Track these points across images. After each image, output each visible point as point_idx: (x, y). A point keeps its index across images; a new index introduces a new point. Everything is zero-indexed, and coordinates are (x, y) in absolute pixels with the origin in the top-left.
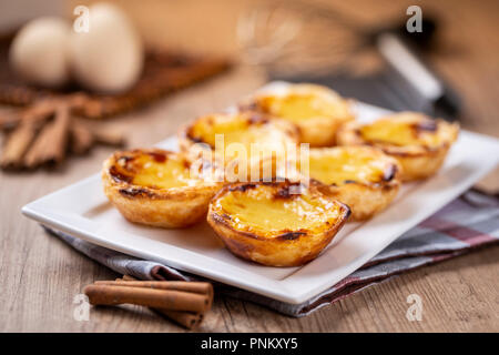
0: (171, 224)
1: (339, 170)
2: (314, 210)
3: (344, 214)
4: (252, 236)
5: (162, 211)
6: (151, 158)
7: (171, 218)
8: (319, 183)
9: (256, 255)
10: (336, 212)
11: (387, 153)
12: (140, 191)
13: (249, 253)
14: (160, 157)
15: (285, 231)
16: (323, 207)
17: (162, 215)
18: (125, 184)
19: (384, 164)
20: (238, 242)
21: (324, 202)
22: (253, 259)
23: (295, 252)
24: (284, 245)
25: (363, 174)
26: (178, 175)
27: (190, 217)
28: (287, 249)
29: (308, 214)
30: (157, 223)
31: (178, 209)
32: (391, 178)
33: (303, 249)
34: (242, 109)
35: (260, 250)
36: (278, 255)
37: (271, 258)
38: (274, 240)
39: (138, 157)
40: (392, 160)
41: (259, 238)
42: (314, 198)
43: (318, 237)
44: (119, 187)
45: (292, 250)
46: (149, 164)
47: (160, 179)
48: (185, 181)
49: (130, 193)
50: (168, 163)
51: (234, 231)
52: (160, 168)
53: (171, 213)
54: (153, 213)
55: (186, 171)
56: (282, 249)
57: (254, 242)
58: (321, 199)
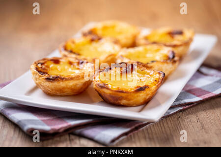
0: (72, 93)
1: (145, 57)
2: (144, 76)
3: (162, 76)
4: (122, 92)
5: (68, 87)
6: (52, 62)
7: (72, 90)
8: (142, 63)
9: (124, 102)
10: (158, 75)
11: (166, 45)
12: (56, 77)
13: (119, 101)
14: (56, 61)
15: (137, 87)
16: (148, 74)
17: (68, 88)
18: (47, 75)
19: (167, 51)
20: (114, 96)
21: (148, 71)
22: (122, 104)
23: (144, 97)
24: (138, 94)
25: (158, 57)
26: (68, 69)
27: (82, 88)
28: (140, 96)
29: (142, 78)
30: (65, 94)
31: (76, 84)
32: (174, 57)
33: (147, 95)
34: (85, 35)
35: (126, 98)
36: (135, 100)
37: (131, 102)
38: (133, 92)
39: (46, 62)
40: (170, 49)
41: (126, 92)
42: (142, 70)
43: (153, 88)
44: (44, 77)
45: (142, 96)
46: (52, 65)
47: (61, 72)
48: (73, 71)
49: (52, 79)
50: (61, 63)
51: (112, 90)
52: (58, 67)
53: (73, 87)
54: (64, 88)
55: (72, 66)
56: (138, 96)
57: (123, 95)
58: (146, 70)
